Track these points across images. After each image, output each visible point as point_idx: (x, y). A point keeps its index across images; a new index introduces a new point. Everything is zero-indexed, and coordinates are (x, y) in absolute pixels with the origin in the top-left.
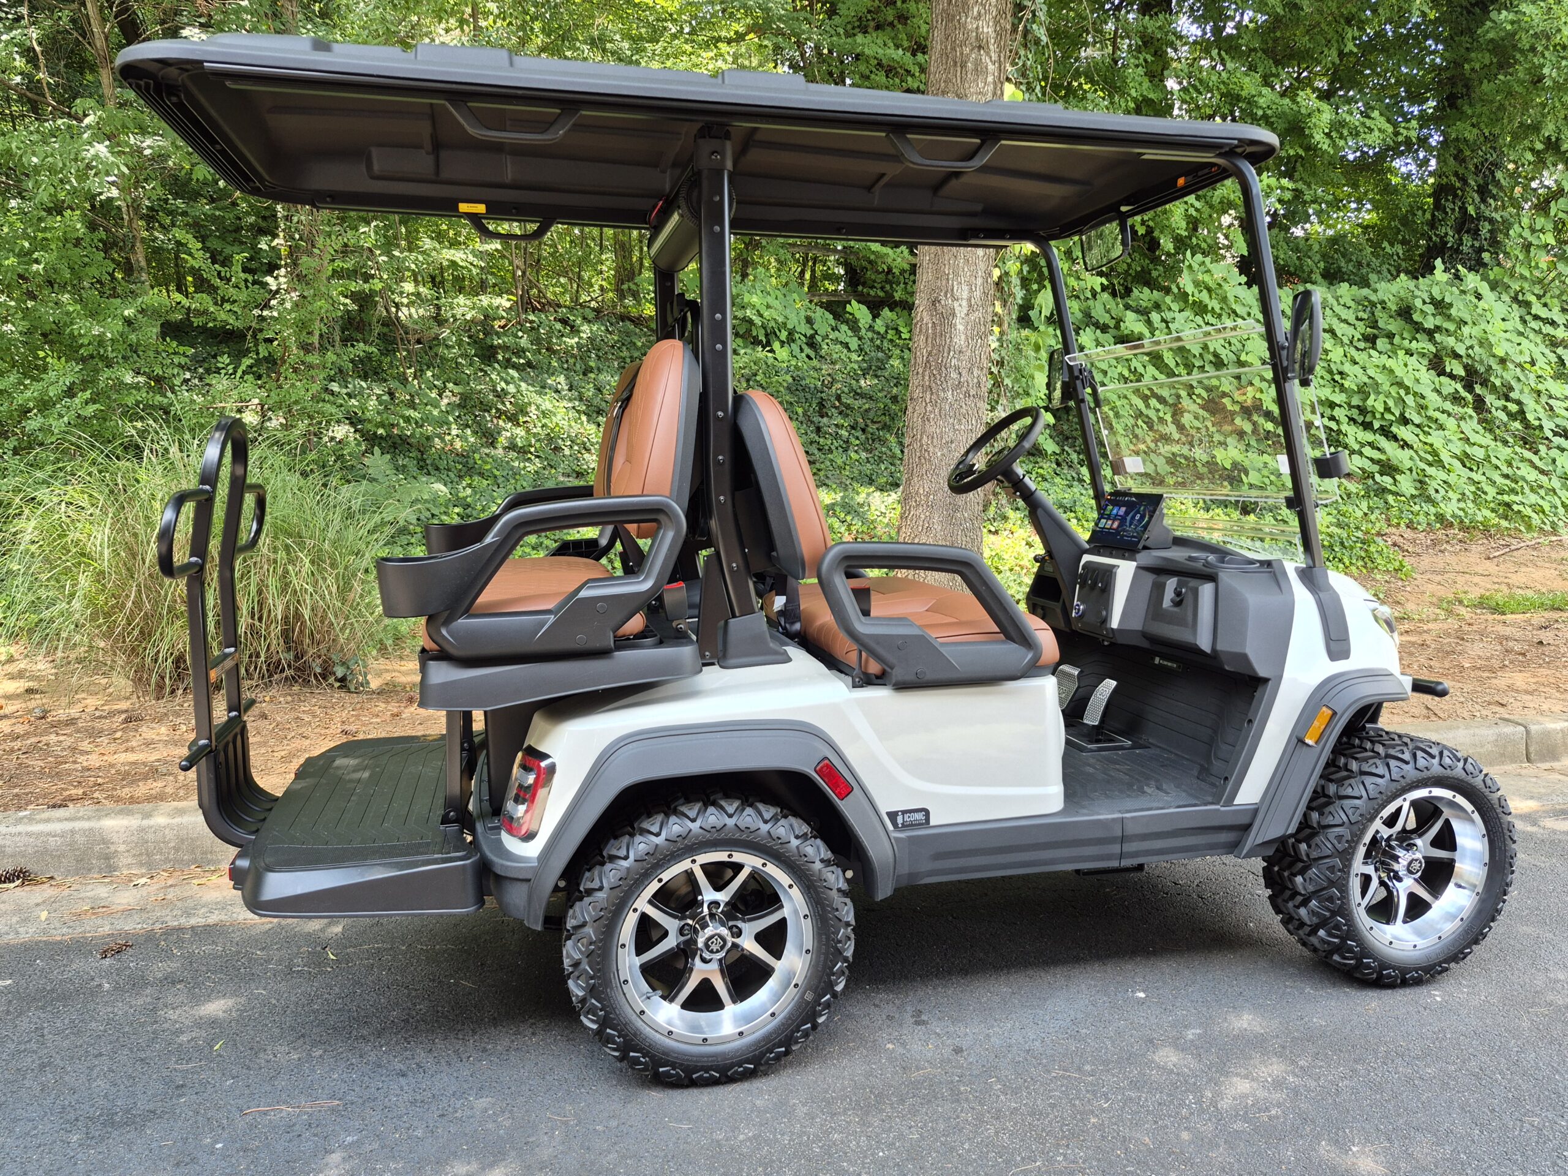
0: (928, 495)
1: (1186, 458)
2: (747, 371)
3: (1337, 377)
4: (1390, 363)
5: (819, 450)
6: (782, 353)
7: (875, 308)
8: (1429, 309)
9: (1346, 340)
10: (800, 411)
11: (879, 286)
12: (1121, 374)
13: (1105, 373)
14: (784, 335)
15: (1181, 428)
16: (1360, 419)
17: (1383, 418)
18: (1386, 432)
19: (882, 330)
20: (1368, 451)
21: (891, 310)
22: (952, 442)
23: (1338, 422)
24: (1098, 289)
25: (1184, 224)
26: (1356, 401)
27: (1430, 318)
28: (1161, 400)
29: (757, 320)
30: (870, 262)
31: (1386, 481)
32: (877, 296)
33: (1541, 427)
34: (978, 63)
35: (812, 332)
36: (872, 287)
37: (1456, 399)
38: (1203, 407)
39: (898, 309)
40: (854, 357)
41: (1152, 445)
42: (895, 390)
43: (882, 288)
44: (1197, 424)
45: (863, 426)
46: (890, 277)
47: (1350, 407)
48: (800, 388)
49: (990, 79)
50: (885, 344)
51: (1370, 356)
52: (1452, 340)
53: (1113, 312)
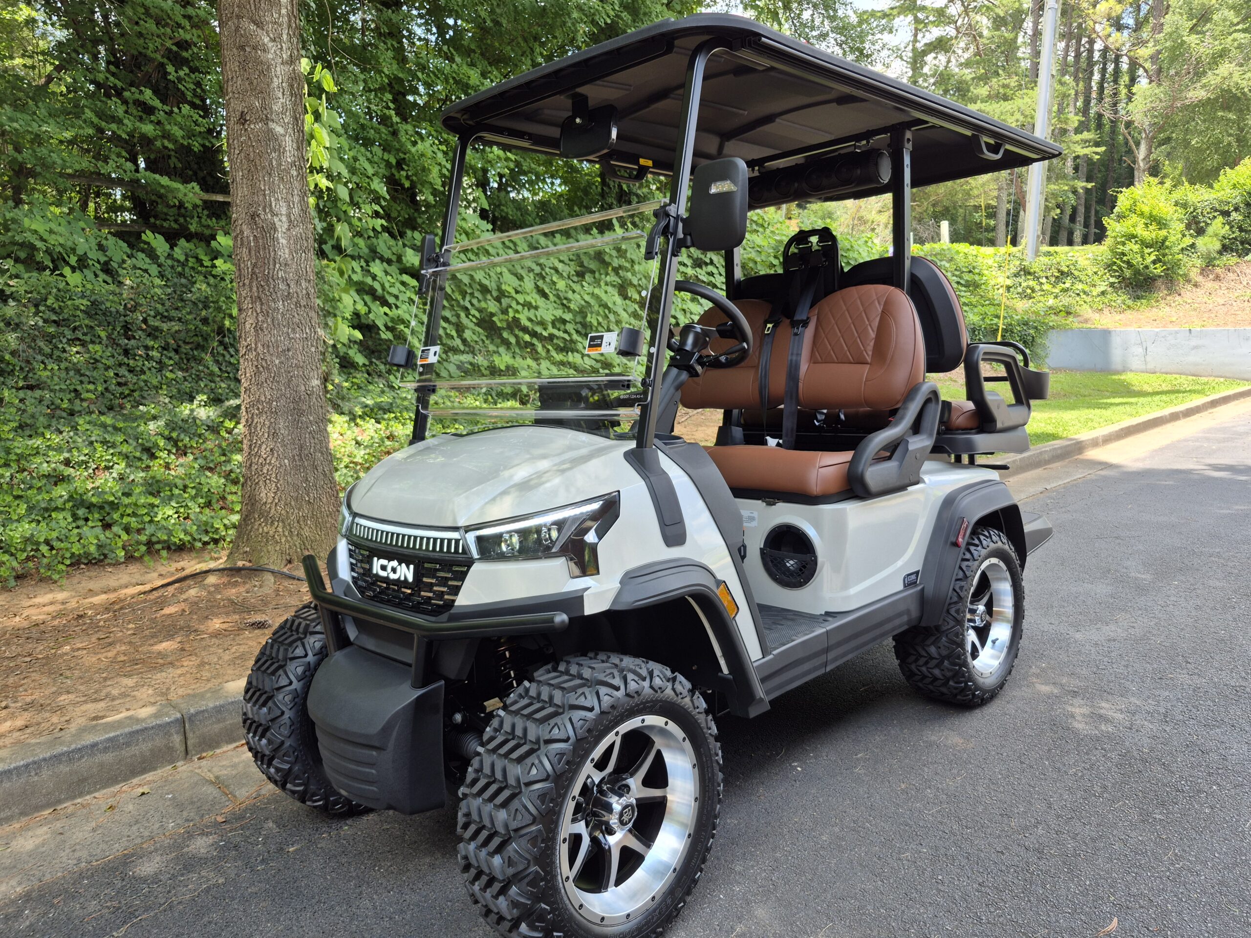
0: (270, 402)
1: (471, 364)
2: (35, 295)
3: (565, 302)
4: (597, 291)
5: (130, 371)
6: (74, 279)
7: (172, 238)
8: (614, 253)
9: (565, 274)
10: (103, 334)
11: (172, 218)
12: (410, 299)
13: (397, 297)
14: (73, 260)
15: (464, 341)
19: (182, 258)
21: (188, 241)
22: (288, 350)
23: (570, 334)
24: (379, 229)
26: (578, 319)
27: (616, 260)
29: (39, 244)
30: (161, 196)
32: (170, 228)
35: (106, 259)
36: (165, 220)
38: (477, 324)
39: (195, 240)
40: (158, 281)
41: (444, 356)
42: (204, 313)
43: (176, 221)
44: (475, 338)
45: (175, 346)
46: (183, 211)
47: (576, 323)
48: (100, 312)
49: (284, 11)
50: (187, 270)
51: (583, 286)
52: (629, 275)
53: (394, 250)
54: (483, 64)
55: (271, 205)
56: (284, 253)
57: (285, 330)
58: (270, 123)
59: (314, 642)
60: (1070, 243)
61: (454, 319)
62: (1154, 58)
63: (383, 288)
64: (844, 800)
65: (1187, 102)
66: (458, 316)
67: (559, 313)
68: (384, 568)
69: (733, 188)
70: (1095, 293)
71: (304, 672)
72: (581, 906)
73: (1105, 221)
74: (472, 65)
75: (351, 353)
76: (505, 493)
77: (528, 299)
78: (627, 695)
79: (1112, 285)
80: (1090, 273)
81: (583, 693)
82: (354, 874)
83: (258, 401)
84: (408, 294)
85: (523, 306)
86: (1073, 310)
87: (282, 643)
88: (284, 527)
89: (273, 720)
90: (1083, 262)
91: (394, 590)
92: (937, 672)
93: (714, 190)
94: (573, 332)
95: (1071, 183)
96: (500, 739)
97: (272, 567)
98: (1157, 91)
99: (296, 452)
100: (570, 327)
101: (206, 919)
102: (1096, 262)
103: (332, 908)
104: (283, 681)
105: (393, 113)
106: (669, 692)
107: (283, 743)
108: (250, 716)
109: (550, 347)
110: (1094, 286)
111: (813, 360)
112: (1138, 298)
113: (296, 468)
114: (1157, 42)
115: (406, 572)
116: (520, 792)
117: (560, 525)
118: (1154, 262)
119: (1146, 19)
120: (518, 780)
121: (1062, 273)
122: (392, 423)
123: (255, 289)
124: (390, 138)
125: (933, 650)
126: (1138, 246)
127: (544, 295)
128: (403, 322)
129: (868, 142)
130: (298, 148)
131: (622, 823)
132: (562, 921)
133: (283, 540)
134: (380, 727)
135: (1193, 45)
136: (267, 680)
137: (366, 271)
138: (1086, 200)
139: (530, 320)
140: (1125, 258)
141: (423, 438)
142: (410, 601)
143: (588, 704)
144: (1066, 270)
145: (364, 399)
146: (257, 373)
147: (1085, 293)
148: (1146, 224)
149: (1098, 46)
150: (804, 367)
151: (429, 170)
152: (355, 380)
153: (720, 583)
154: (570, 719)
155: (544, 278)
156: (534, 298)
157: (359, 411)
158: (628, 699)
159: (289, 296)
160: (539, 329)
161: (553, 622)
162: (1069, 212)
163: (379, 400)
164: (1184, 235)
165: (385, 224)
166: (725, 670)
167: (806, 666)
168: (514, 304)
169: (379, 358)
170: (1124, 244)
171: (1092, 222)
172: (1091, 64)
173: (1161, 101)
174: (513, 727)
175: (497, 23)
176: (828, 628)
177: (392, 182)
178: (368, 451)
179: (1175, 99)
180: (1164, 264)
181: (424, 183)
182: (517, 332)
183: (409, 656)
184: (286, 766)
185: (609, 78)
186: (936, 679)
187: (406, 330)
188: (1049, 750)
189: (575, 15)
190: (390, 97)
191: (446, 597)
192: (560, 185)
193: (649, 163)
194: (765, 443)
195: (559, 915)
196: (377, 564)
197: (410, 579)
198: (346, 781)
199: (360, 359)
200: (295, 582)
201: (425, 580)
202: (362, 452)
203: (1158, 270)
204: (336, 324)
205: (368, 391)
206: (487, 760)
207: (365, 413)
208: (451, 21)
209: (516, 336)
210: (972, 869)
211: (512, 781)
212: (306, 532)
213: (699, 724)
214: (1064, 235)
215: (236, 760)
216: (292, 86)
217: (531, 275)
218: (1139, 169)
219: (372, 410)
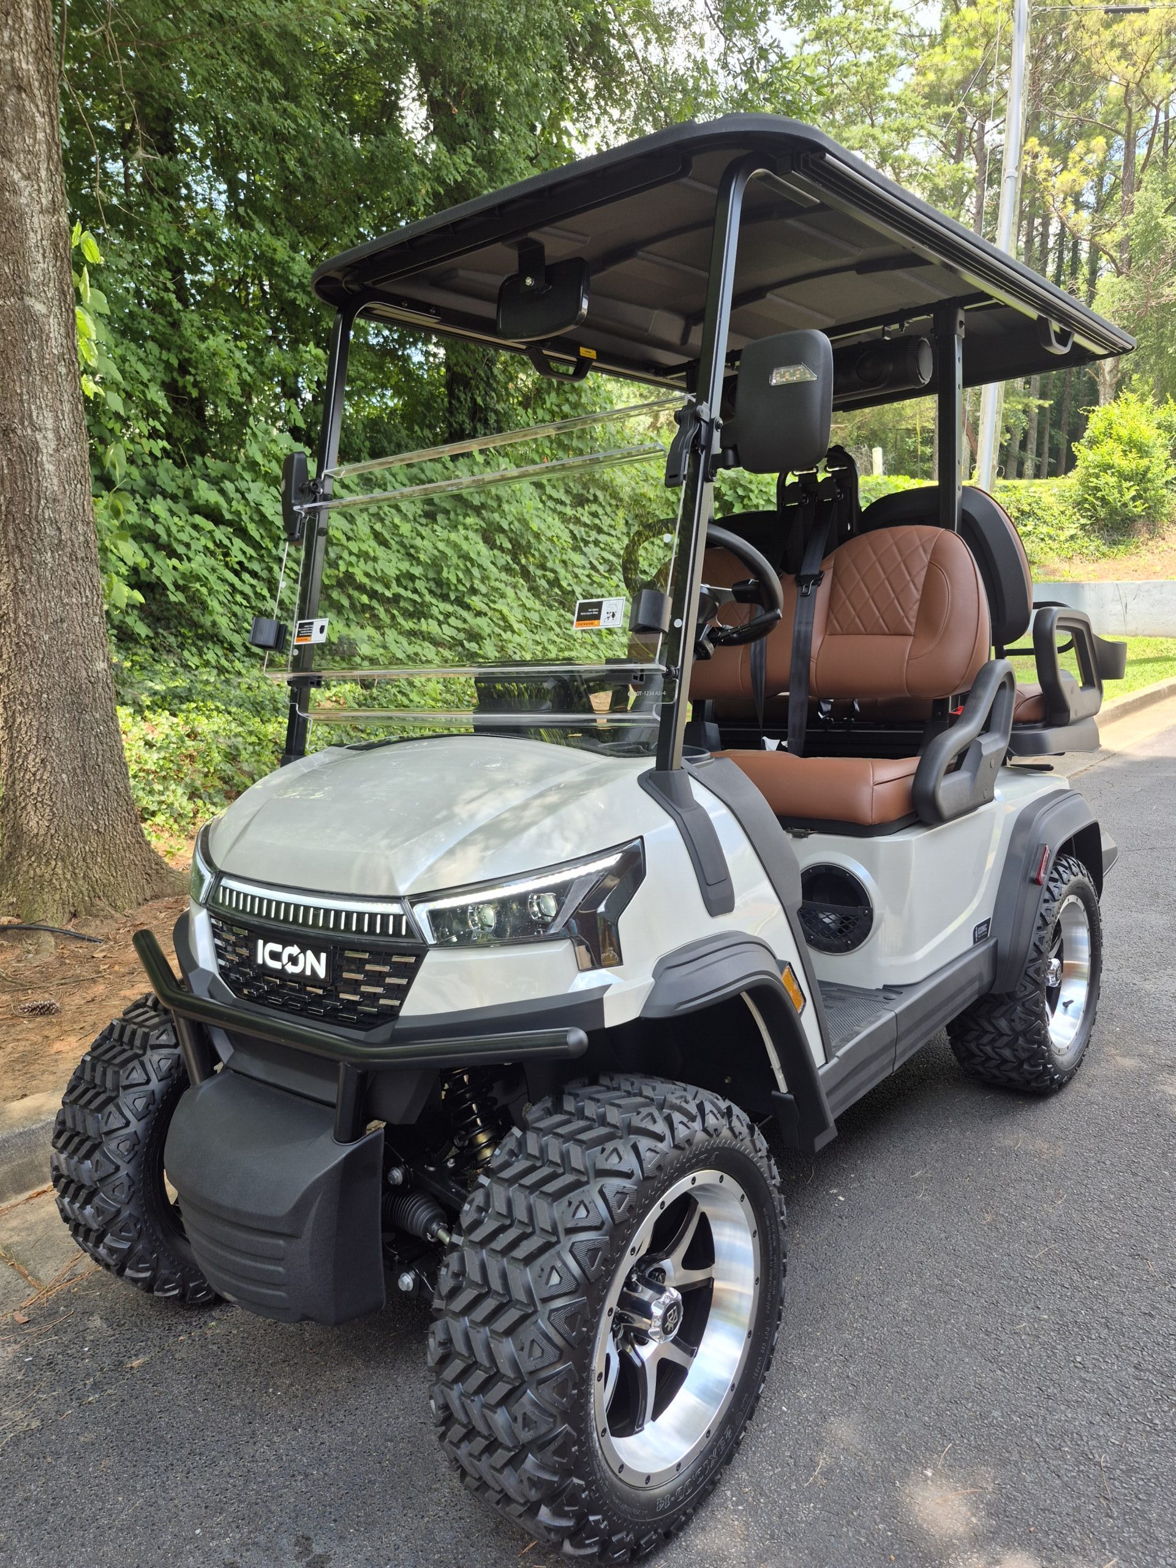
0: (38, 695)
3: (412, 551)
4: (453, 536)
9: (409, 515)
12: (206, 547)
13: (188, 546)
16: (438, 591)
17: (457, 589)
18: (460, 602)
20: (452, 621)
22: (62, 621)
23: (421, 595)
24: (159, 454)
25: (238, 390)
26: (431, 575)
27: (476, 497)
28: (254, 574)
31: (473, 646)
33: (573, 592)
34: (19, 110)
37: (507, 569)
47: (428, 580)
49: (40, 136)
51: (434, 531)
52: (496, 516)
53: (180, 482)
54: (290, 234)
55: (31, 416)
56: (52, 484)
57: (57, 592)
58: (27, 298)
59: (158, 1061)
60: (1020, 475)
61: (264, 574)
62: (1121, 246)
63: (169, 534)
64: (915, 1243)
65: (1163, 300)
66: (270, 570)
67: (405, 566)
68: (275, 956)
69: (811, 376)
70: (1062, 538)
71: (147, 1106)
72: (622, 1467)
73: (1075, 447)
74: (277, 234)
75: (130, 620)
76: (465, 842)
77: (364, 547)
78: (676, 1147)
79: (1083, 527)
80: (1056, 513)
81: (616, 1150)
82: (238, 1402)
83: (22, 692)
84: (203, 541)
85: (358, 556)
86: (1036, 559)
87: (109, 1062)
88: (65, 867)
89: (101, 1180)
90: (1048, 500)
91: (292, 989)
92: (1007, 1053)
93: (775, 380)
94: (426, 592)
95: (1026, 401)
96: (489, 1226)
97: (51, 924)
98: (1127, 286)
99: (78, 763)
100: (420, 585)
101: (20, 1494)
102: (1062, 498)
103: (214, 1462)
104: (116, 1122)
105: (173, 296)
106: (725, 1132)
107: (118, 1212)
108: (65, 1172)
109: (395, 612)
110: (1062, 529)
111: (829, 629)
112: (1115, 543)
113: (79, 785)
114: (1126, 225)
115: (315, 964)
116: (535, 1311)
117: (561, 891)
118: (1134, 499)
119: (1110, 195)
120: (529, 1293)
121: (1023, 513)
122: (193, 716)
123: (11, 535)
124: (169, 331)
125: (1003, 1024)
126: (1115, 479)
127: (383, 543)
128: (198, 578)
129: (902, 326)
130: (68, 335)
131: (666, 1331)
132: (601, 1497)
133: (65, 885)
134: (291, 1206)
135: (1170, 229)
136: (90, 1121)
137: (145, 511)
138: (1039, 423)
139: (367, 575)
140: (1099, 494)
141: (301, 753)
142: (320, 1005)
143: (624, 1168)
144: (1027, 509)
145: (150, 684)
146: (19, 653)
147: (1051, 537)
148: (1124, 451)
149: (1054, 228)
150: (816, 642)
151: (225, 374)
152: (135, 658)
153: (783, 965)
154: (602, 1193)
155: (382, 520)
156: (370, 546)
157: (146, 700)
158: (678, 1152)
159: (60, 545)
160: (379, 588)
161: (566, 1043)
162: (1019, 437)
163: (172, 684)
164: (1169, 466)
165: (168, 447)
166: (783, 1087)
167: (873, 1068)
168: (345, 555)
169: (167, 628)
170: (1097, 477)
171: (1046, 450)
172: (1044, 251)
173: (1132, 299)
174: (509, 1204)
175: (309, 178)
176: (897, 1011)
177: (172, 389)
178: (162, 754)
179: (1149, 297)
180: (1146, 500)
181: (217, 392)
182: (351, 592)
183: (328, 1091)
184: (125, 1246)
185: (559, 224)
186: (1005, 1061)
187: (204, 590)
188: (1164, 1154)
189: (416, 169)
190: (169, 275)
191: (382, 1002)
192: (393, 397)
193: (593, 354)
194: (761, 746)
195: (597, 1490)
196: (264, 952)
197: (322, 972)
198: (234, 1282)
199: (142, 630)
200: (86, 944)
201: (346, 975)
202: (155, 756)
203: (1138, 508)
204: (110, 585)
205: (155, 673)
206: (472, 1260)
207: (154, 703)
208: (243, 176)
209: (350, 597)
210: (1118, 1343)
211: (520, 1295)
212: (96, 873)
213: (762, 1174)
214: (1013, 466)
215: (31, 1218)
216: (55, 245)
217: (365, 515)
218: (1104, 383)
219: (164, 698)
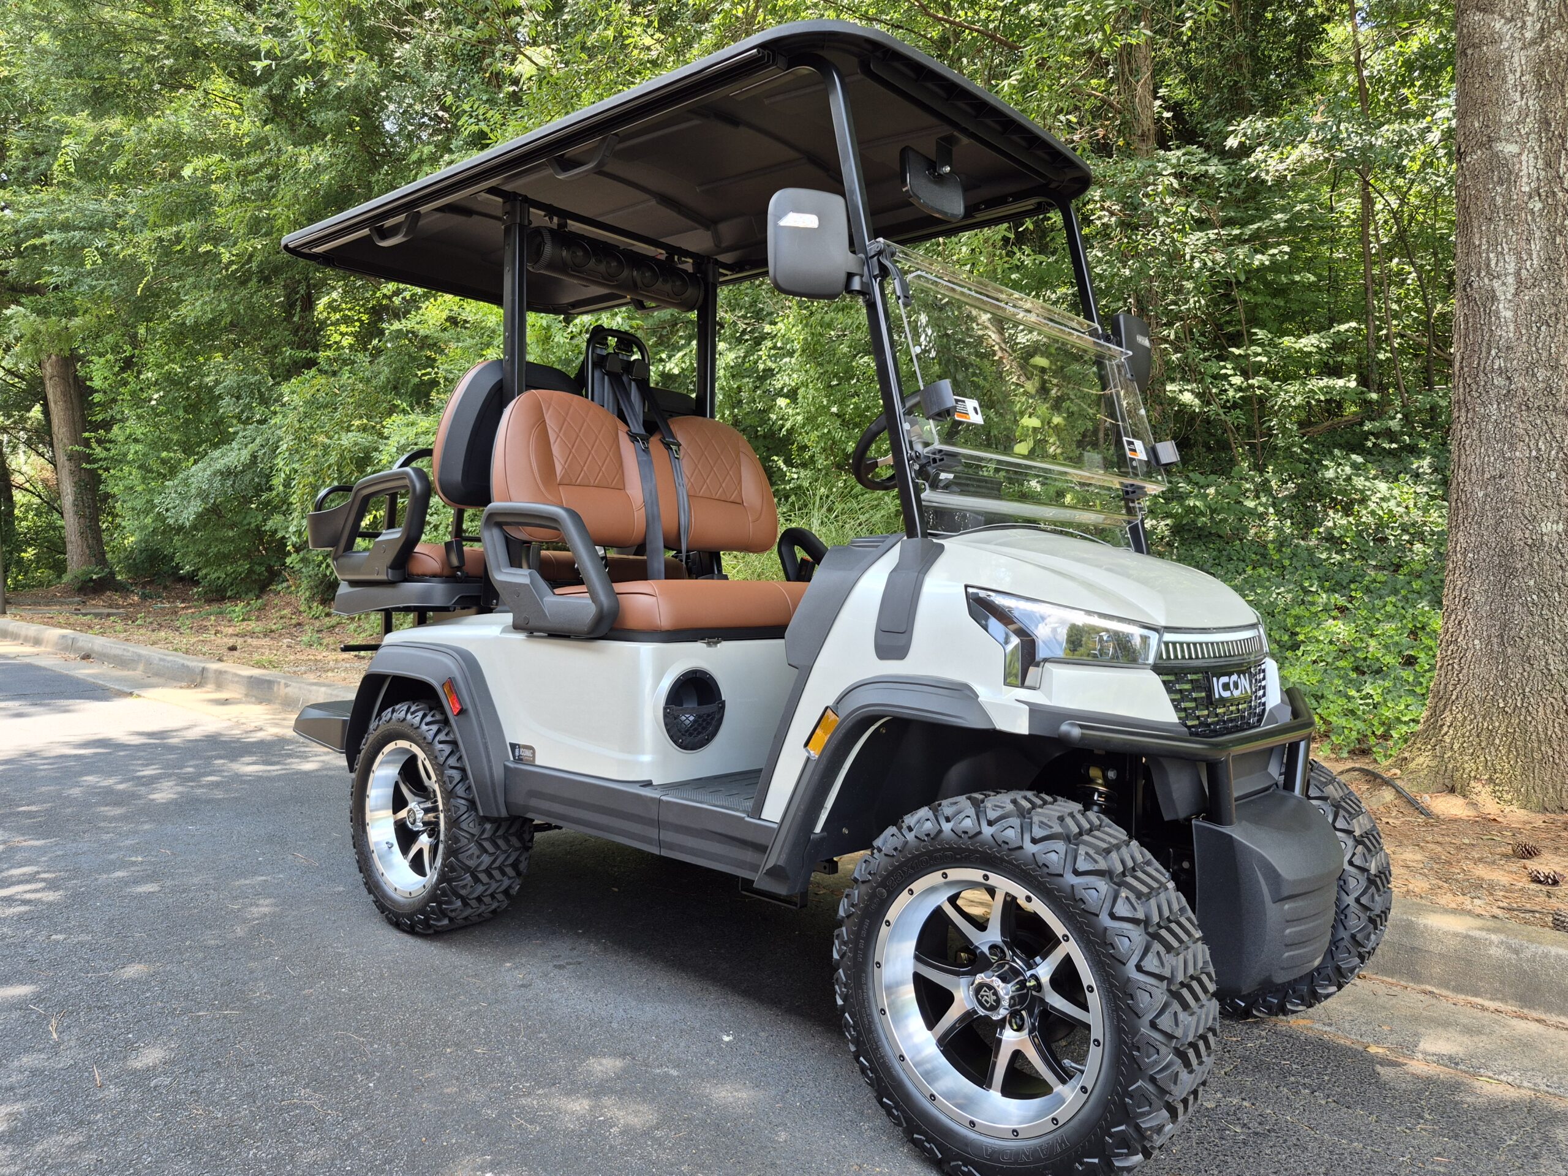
22: (1501, 477)
55: (1488, 265)
56: (1508, 333)
58: (1496, 145)
99: (1495, 631)
123: (1461, 390)
130: (1549, 165)
159: (1509, 395)
